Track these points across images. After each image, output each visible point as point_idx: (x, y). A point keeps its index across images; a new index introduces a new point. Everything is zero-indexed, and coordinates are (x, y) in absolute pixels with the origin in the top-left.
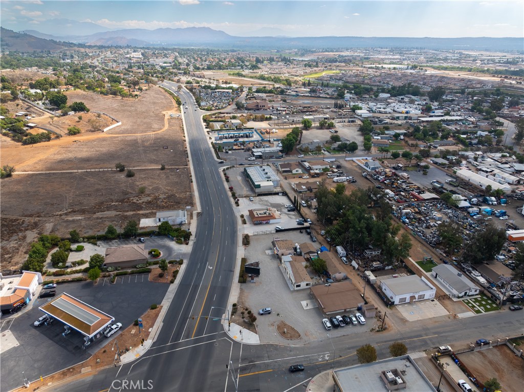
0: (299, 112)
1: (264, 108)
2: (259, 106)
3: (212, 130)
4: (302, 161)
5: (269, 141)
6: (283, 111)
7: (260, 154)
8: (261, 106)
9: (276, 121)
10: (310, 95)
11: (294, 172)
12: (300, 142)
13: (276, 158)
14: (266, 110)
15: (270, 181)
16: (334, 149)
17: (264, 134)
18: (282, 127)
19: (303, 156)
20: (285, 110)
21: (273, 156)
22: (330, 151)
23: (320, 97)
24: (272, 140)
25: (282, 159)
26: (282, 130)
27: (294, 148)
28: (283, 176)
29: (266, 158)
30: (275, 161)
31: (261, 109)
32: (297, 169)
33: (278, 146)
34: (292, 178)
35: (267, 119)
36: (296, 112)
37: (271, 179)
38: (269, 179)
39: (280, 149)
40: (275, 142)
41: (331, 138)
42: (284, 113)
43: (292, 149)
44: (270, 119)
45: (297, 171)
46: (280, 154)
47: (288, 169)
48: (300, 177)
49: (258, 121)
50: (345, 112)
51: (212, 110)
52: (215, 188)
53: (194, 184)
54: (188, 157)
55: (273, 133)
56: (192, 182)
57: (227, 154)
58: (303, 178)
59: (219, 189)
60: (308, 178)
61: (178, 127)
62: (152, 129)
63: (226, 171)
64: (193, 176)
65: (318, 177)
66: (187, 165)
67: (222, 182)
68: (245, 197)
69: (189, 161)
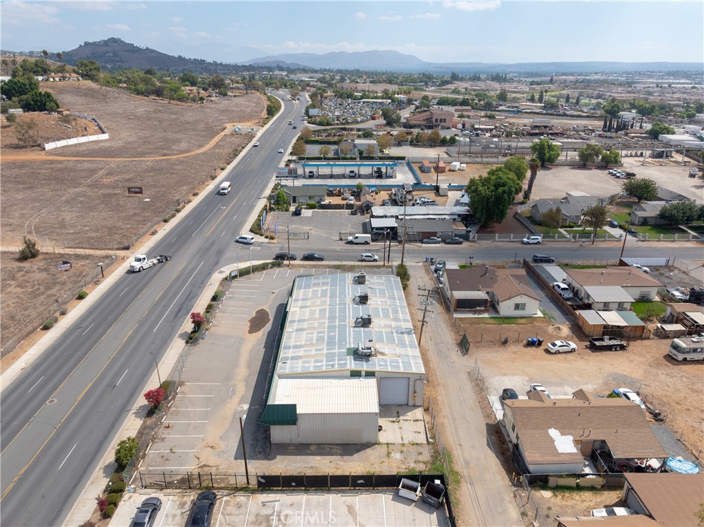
0: (523, 135)
1: (443, 124)
2: (434, 120)
3: (300, 159)
4: (536, 260)
5: (437, 189)
6: (487, 130)
7: (392, 223)
8: (436, 121)
9: (467, 149)
10: (545, 112)
11: (506, 308)
12: (527, 196)
13: (444, 241)
14: (449, 128)
15: (370, 374)
16: (645, 222)
17: (429, 172)
18: (479, 160)
19: (540, 238)
20: (491, 130)
21: (435, 234)
22: (633, 229)
23: (567, 115)
24: (443, 186)
25: (465, 244)
26: (479, 166)
27: (510, 213)
28: (454, 325)
29: (411, 239)
30: (437, 252)
31: (437, 126)
32: (518, 300)
33: (458, 203)
34: (492, 343)
35: (443, 143)
36: (515, 133)
37: (376, 364)
38: (364, 367)
39: (462, 210)
40: (450, 194)
41: (627, 190)
42: (488, 135)
43: (502, 215)
44: (453, 141)
45: (517, 307)
46: (461, 228)
47: (481, 295)
48: (531, 344)
49: (424, 146)
50: (633, 138)
51: (331, 125)
52: (101, 378)
53: (47, 339)
54: (166, 221)
55: (453, 171)
56: (46, 328)
57: (296, 218)
58: (547, 351)
59: (112, 385)
60: (573, 351)
61: (227, 151)
62: (165, 151)
63: (234, 283)
64: (94, 295)
65: (622, 348)
66: (127, 248)
67: (165, 342)
68: (186, 483)
69: (153, 234)
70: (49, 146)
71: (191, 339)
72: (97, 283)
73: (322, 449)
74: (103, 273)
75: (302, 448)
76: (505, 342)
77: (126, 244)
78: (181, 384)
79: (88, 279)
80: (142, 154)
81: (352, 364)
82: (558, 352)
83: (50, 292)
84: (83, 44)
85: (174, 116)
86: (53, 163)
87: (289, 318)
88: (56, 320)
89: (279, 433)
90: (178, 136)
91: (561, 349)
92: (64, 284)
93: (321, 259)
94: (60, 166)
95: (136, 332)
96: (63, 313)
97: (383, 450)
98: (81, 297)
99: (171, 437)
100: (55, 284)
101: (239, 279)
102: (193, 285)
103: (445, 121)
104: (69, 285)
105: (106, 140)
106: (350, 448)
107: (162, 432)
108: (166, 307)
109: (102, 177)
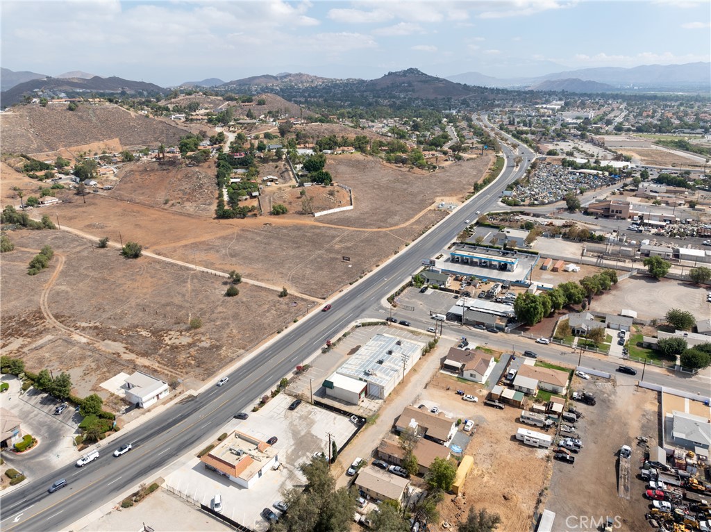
2: (611, 210)
3: (462, 243)
5: (529, 287)
6: (657, 226)
7: (461, 311)
11: (466, 374)
12: (584, 307)
13: (487, 329)
14: (624, 219)
15: (365, 381)
17: (545, 269)
20: (661, 227)
24: (536, 286)
26: (591, 269)
28: (435, 375)
34: (442, 388)
35: (592, 239)
37: (370, 378)
38: (365, 378)
44: (600, 239)
45: (472, 375)
46: (502, 323)
47: (459, 365)
48: (459, 393)
49: (573, 240)
51: (518, 205)
52: (288, 357)
53: (278, 337)
54: (351, 284)
55: (567, 271)
56: (278, 333)
57: (421, 294)
58: (463, 399)
59: (290, 361)
60: (474, 402)
61: (421, 227)
62: (382, 224)
63: (358, 329)
64: (301, 321)
65: (501, 408)
66: (324, 299)
67: (315, 350)
68: (296, 396)
69: (340, 292)
70: (317, 215)
71: (324, 351)
72: (304, 316)
73: (340, 401)
74: (307, 311)
75: (334, 399)
76: (448, 389)
77: (325, 296)
78: (311, 367)
79: (301, 313)
80: (366, 226)
81: (361, 375)
82: (466, 400)
83: (285, 316)
84: (387, 74)
85: (405, 186)
86: (315, 228)
87: (358, 352)
88: (283, 330)
89: (328, 391)
90: (398, 208)
91: (468, 399)
92: (291, 313)
93: (408, 325)
94: (319, 231)
95: (307, 342)
96: (286, 328)
97: (359, 407)
98: (295, 322)
99: (299, 383)
100: (288, 312)
101: (361, 328)
102: (340, 326)
103: (621, 212)
104: (293, 314)
105: (350, 210)
106: (348, 403)
107: (297, 380)
108: (324, 334)
109: (336, 244)
